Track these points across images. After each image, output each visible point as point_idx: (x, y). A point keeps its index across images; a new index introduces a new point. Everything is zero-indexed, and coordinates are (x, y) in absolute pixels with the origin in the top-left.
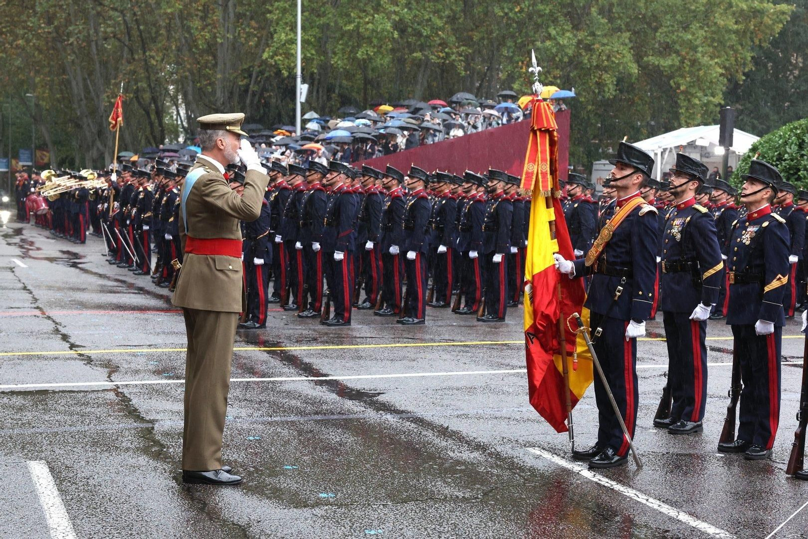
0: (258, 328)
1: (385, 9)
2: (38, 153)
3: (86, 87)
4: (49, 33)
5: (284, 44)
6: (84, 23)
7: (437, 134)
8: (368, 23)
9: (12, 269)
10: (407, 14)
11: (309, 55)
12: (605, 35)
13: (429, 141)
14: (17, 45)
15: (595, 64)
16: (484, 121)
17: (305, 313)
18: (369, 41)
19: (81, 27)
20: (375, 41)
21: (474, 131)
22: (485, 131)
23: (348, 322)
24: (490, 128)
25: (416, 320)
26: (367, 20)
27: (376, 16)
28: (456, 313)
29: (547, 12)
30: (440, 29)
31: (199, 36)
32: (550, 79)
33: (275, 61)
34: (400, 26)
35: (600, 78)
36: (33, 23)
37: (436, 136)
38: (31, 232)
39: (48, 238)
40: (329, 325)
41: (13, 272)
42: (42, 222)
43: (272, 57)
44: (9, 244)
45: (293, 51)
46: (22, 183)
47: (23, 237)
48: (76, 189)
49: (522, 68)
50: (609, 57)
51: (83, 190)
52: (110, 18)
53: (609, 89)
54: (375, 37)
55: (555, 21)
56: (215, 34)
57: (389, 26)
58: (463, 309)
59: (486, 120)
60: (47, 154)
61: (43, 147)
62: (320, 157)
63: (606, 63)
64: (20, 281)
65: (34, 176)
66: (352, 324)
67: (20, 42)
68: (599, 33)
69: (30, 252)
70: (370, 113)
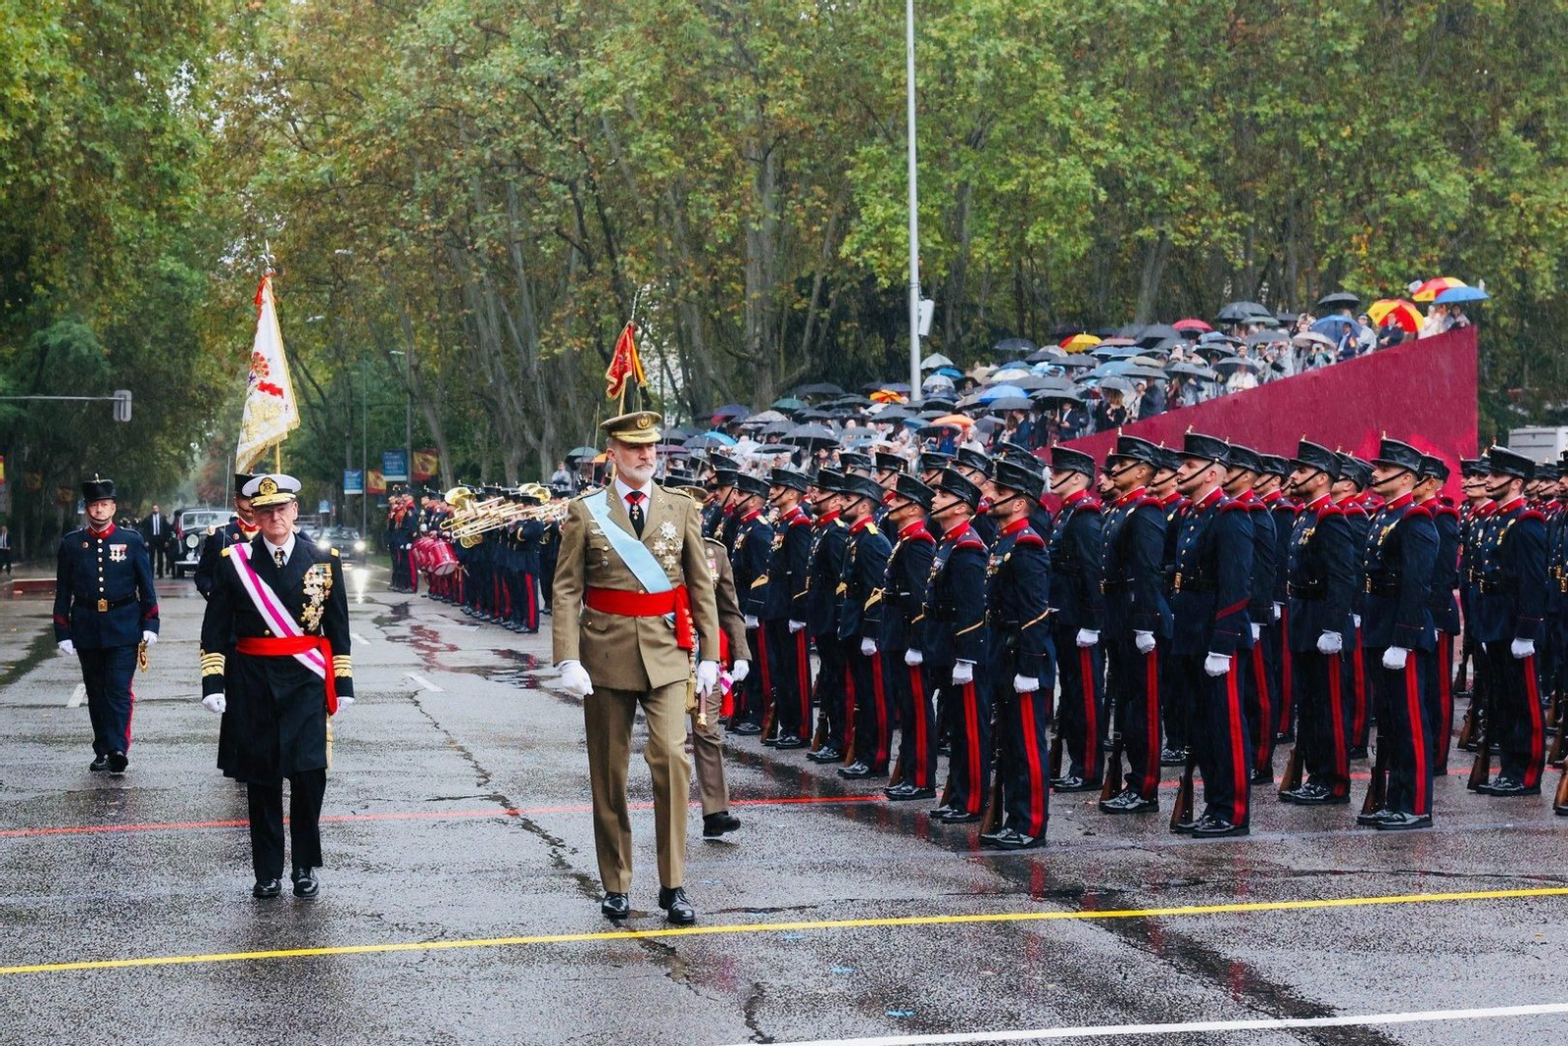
0: (1029, 846)
1: (1078, 148)
2: (418, 459)
3: (504, 327)
4: (437, 232)
5: (882, 226)
6: (503, 210)
7: (1204, 384)
8: (1044, 176)
9: (412, 697)
10: (1123, 153)
11: (930, 245)
12: (1530, 175)
13: (1188, 400)
14: (381, 258)
15: (1513, 232)
16: (1298, 356)
17: (1121, 801)
18: (1050, 210)
19: (496, 217)
20: (1061, 210)
21: (1278, 376)
22: (1300, 376)
23: (1242, 827)
24: (1310, 369)
25: (1411, 819)
26: (1043, 169)
27: (1061, 160)
28: (1481, 792)
29: (1408, 133)
30: (1189, 179)
31: (718, 221)
32: (1420, 267)
33: (864, 259)
34: (1109, 178)
35: (1523, 260)
36: (411, 214)
37: (1202, 390)
38: (425, 610)
39: (462, 623)
40: (1195, 834)
41: (417, 703)
42: (444, 590)
43: (858, 253)
44: (391, 639)
45: (899, 239)
46: (402, 514)
47: (415, 623)
48: (518, 523)
49: (1359, 248)
50: (1540, 216)
51: (532, 524)
52: (551, 197)
53: (1544, 282)
54: (1062, 204)
55: (1427, 153)
56: (746, 213)
57: (1087, 179)
58: (1497, 782)
59: (1303, 353)
60: (433, 459)
61: (424, 445)
62: (969, 441)
63: (1535, 229)
64: (436, 725)
65: (425, 500)
66: (1252, 829)
67: (388, 251)
68: (1518, 170)
69: (437, 654)
70: (1054, 350)
